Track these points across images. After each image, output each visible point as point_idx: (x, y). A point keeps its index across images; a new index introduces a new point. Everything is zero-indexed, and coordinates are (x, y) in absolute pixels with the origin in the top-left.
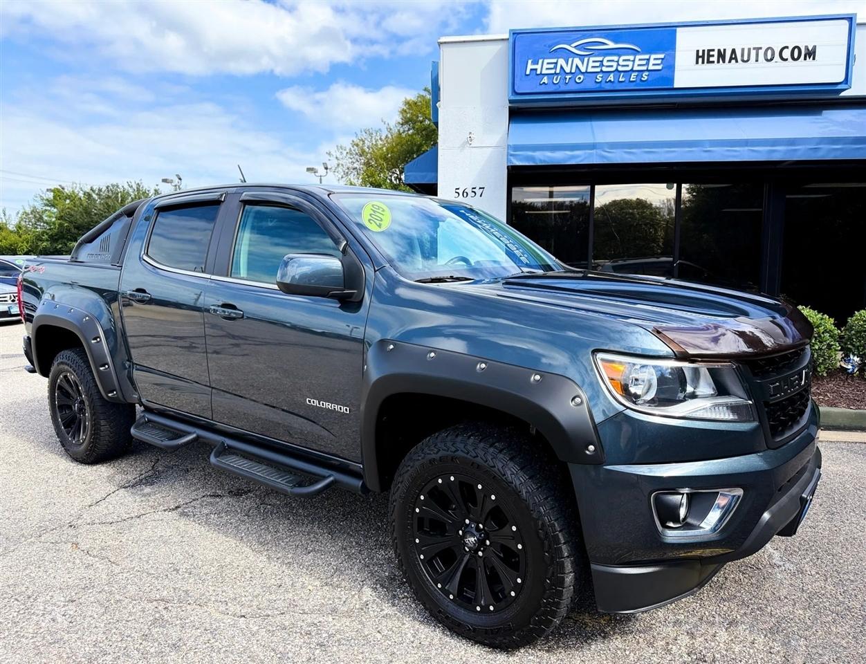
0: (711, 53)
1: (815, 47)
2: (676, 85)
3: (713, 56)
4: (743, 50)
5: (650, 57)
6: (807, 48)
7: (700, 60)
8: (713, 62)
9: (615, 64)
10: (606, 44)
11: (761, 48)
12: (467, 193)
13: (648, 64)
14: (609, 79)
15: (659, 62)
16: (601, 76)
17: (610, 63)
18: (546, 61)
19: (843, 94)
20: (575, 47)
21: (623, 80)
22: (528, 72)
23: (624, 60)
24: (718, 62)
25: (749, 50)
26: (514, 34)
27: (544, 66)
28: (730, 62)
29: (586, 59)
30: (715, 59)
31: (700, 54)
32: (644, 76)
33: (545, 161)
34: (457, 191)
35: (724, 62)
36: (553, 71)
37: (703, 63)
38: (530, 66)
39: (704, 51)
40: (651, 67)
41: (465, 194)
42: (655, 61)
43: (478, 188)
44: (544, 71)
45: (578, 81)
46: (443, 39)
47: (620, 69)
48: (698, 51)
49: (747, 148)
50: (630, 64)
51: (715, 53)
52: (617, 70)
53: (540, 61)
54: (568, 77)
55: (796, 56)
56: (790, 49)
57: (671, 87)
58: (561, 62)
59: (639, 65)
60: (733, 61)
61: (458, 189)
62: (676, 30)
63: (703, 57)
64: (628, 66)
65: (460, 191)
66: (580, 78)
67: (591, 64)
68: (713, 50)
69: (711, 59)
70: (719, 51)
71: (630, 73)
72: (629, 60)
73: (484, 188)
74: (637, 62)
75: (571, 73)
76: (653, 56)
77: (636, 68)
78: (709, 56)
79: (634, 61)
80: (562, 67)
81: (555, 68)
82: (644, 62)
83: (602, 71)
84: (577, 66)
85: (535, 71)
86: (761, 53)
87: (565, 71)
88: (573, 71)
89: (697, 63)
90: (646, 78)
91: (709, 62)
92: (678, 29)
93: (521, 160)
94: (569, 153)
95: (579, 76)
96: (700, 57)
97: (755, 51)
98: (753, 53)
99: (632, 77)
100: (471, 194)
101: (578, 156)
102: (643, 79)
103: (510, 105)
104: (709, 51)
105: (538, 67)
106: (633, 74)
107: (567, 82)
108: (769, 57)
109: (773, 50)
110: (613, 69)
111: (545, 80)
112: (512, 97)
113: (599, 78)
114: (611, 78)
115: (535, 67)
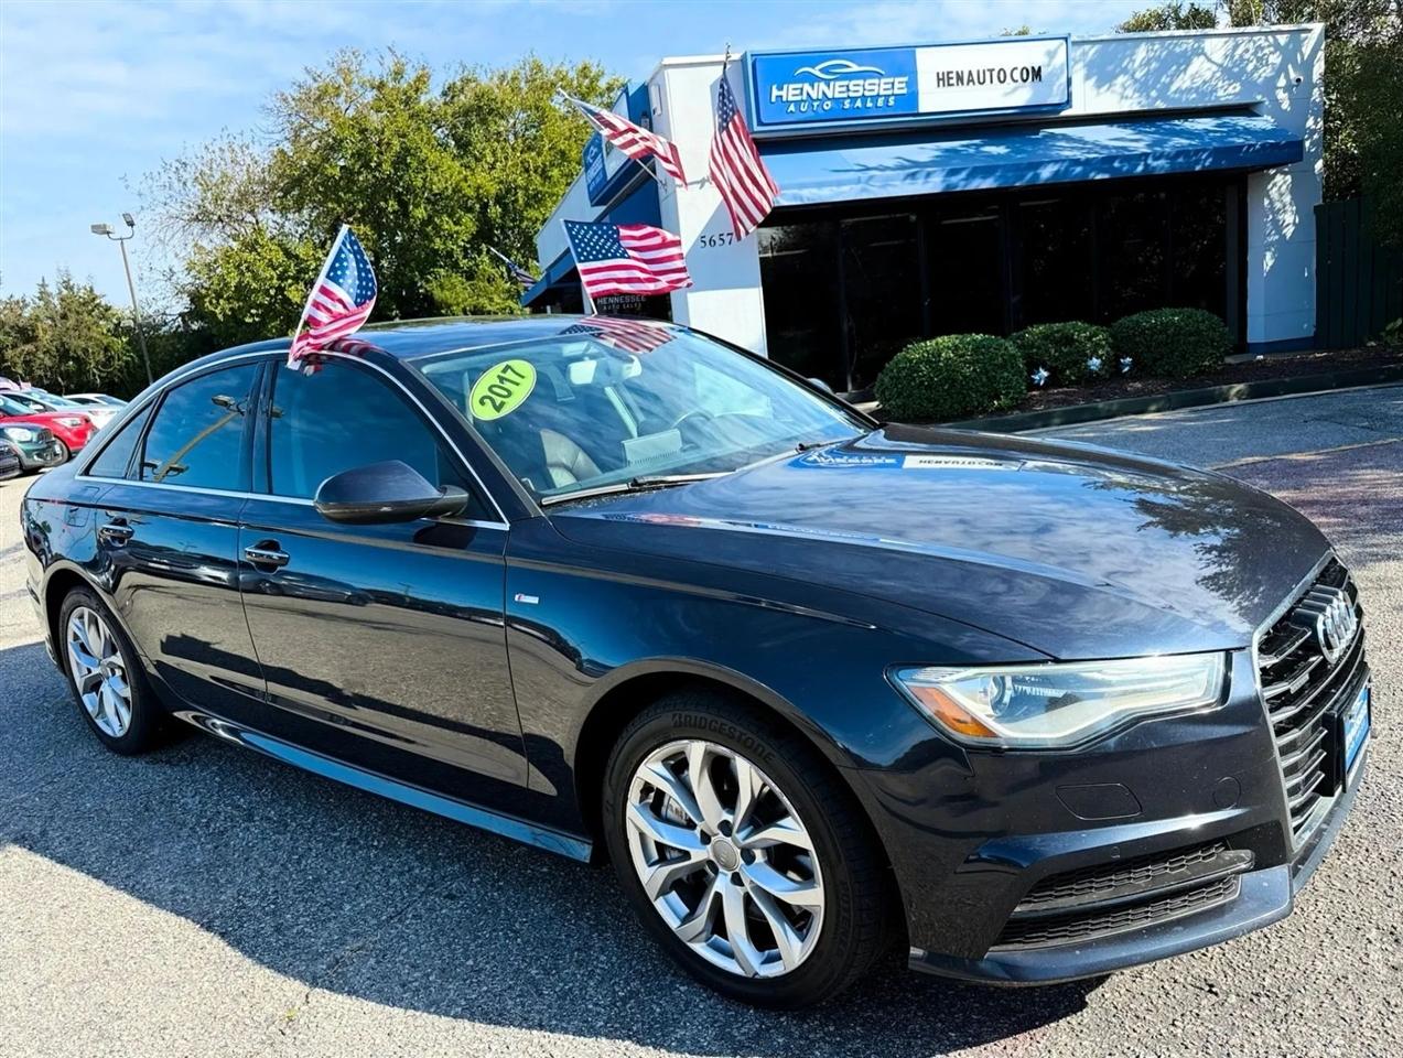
0: (951, 75)
1: (1040, 68)
2: (921, 110)
3: (952, 78)
4: (978, 72)
5: (894, 81)
6: (1033, 68)
7: (941, 82)
8: (953, 85)
9: (861, 89)
10: (848, 67)
11: (994, 70)
12: (715, 242)
13: (893, 88)
14: (857, 105)
15: (904, 85)
16: (848, 101)
17: (857, 88)
18: (792, 86)
19: (1064, 113)
20: (821, 70)
21: (871, 105)
22: (773, 100)
24: (958, 84)
25: (984, 71)
26: (752, 55)
27: (790, 92)
28: (968, 84)
29: (832, 84)
30: (953, 81)
31: (941, 77)
32: (890, 100)
34: (703, 241)
35: (963, 84)
36: (799, 98)
37: (944, 85)
38: (775, 92)
39: (943, 73)
40: (896, 91)
41: (713, 244)
42: (900, 84)
43: (726, 236)
44: (791, 98)
45: (826, 108)
46: (667, 61)
47: (867, 93)
48: (938, 74)
50: (876, 87)
51: (954, 75)
52: (863, 94)
53: (785, 87)
54: (815, 104)
55: (1025, 77)
56: (1020, 69)
57: (917, 112)
58: (807, 87)
59: (885, 90)
60: (971, 84)
62: (914, 52)
63: (944, 79)
64: (874, 90)
65: (707, 241)
66: (828, 105)
67: (838, 89)
68: (952, 72)
69: (951, 82)
70: (957, 73)
71: (876, 98)
72: (874, 84)
74: (879, 87)
75: (818, 99)
76: (897, 80)
77: (882, 93)
78: (949, 78)
79: (879, 85)
80: (808, 94)
81: (802, 94)
82: (890, 86)
83: (849, 97)
84: (824, 93)
85: (780, 98)
86: (995, 74)
87: (812, 98)
89: (939, 85)
90: (892, 103)
91: (949, 85)
92: (918, 50)
93: (787, 200)
95: (827, 103)
96: (941, 79)
98: (988, 74)
100: (719, 242)
102: (889, 104)
104: (948, 73)
105: (783, 93)
106: (880, 100)
107: (815, 109)
108: (1002, 79)
109: (1005, 73)
110: (860, 94)
111: (792, 108)
112: (756, 128)
113: (847, 106)
114: (859, 104)
115: (780, 93)
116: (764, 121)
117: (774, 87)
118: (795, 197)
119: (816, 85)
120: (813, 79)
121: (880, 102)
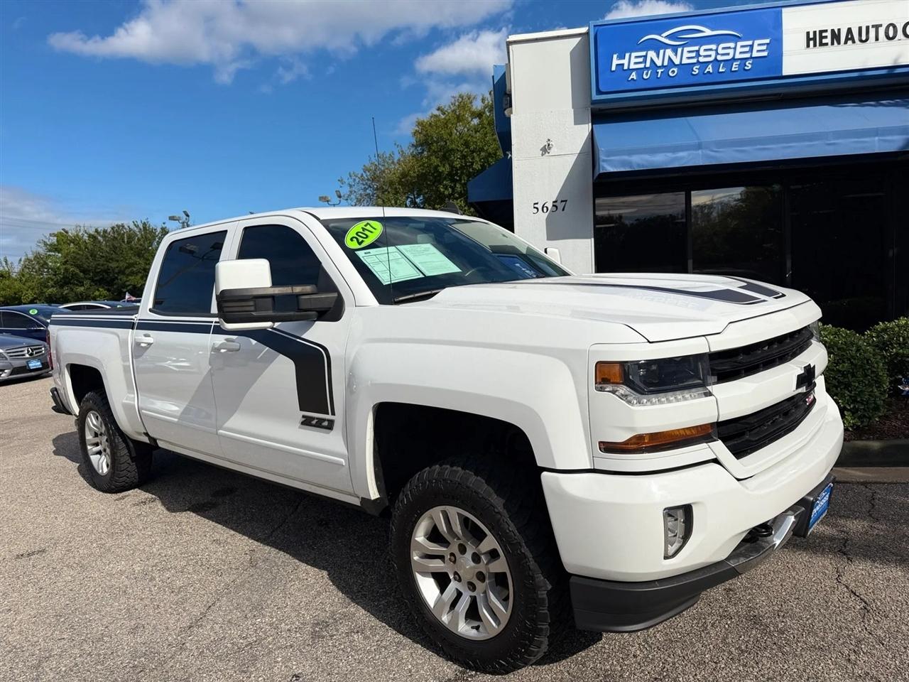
0: (824, 34)
2: (785, 73)
3: (826, 37)
4: (860, 29)
5: (753, 43)
7: (812, 43)
8: (827, 44)
9: (713, 53)
11: (881, 25)
12: (547, 208)
13: (751, 51)
14: (707, 70)
15: (765, 47)
16: (698, 67)
17: (708, 53)
18: (634, 54)
20: (666, 37)
21: (723, 70)
22: (613, 68)
23: (724, 48)
24: (832, 44)
25: (868, 28)
27: (632, 60)
28: (846, 43)
29: (680, 50)
30: (828, 40)
31: (811, 36)
32: (747, 64)
33: (643, 166)
34: (536, 206)
35: (839, 43)
36: (642, 66)
37: (815, 45)
38: (615, 61)
39: (815, 32)
40: (755, 54)
41: (545, 209)
42: (760, 48)
43: (559, 201)
44: (632, 66)
45: (671, 74)
46: (512, 38)
47: (719, 58)
48: (808, 33)
49: (877, 138)
51: (829, 34)
52: (716, 59)
53: (627, 55)
54: (660, 71)
57: (780, 75)
58: (651, 54)
59: (741, 53)
60: (850, 42)
61: (537, 204)
62: (780, 12)
63: (815, 39)
64: (728, 54)
65: (540, 206)
66: (673, 72)
67: (686, 55)
68: (826, 31)
69: (824, 41)
70: (833, 31)
71: (730, 62)
72: (729, 48)
73: (566, 201)
74: (739, 50)
75: (663, 66)
76: (757, 42)
77: (738, 56)
78: (822, 38)
79: (735, 48)
80: (652, 60)
81: (645, 61)
82: (747, 49)
83: (698, 62)
84: (670, 59)
85: (621, 67)
86: (882, 31)
87: (656, 65)
88: (666, 63)
89: (808, 46)
90: (750, 66)
91: (822, 44)
92: (784, 10)
93: (616, 167)
94: (670, 155)
95: (672, 69)
96: (811, 39)
97: (874, 29)
98: (872, 31)
99: (734, 66)
100: (552, 208)
101: (682, 158)
102: (746, 68)
103: (592, 106)
104: (821, 32)
105: (625, 62)
106: (735, 63)
107: (659, 76)
108: (891, 35)
109: (894, 27)
110: (712, 59)
111: (634, 76)
112: (595, 97)
113: (696, 70)
114: (710, 69)
115: (621, 62)
116: (602, 89)
117: (615, 56)
118: (623, 163)
119: (662, 52)
120: (658, 46)
121: (735, 67)
